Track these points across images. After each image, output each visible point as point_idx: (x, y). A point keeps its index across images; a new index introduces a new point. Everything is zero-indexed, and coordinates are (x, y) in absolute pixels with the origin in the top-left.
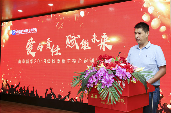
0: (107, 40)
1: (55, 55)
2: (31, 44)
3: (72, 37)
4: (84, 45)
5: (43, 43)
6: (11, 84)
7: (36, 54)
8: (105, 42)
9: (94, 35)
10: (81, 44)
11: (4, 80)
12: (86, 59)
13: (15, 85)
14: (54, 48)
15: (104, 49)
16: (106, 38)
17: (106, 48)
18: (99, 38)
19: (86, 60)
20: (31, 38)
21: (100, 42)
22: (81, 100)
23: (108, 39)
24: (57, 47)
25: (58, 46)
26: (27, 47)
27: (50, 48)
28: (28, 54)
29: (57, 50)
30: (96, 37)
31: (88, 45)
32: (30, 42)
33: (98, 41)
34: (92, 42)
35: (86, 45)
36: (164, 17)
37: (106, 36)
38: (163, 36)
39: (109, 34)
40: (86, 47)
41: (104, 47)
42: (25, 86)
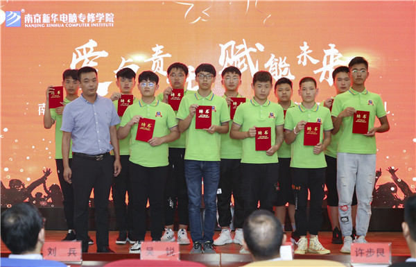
0: (338, 60)
2: (90, 59)
3: (240, 47)
4: (276, 68)
5: (140, 58)
6: (9, 177)
7: (110, 87)
8: (332, 64)
9: (305, 47)
10: (266, 66)
13: (29, 179)
16: (335, 56)
18: (317, 54)
20: (91, 41)
21: (320, 65)
23: (340, 59)
26: (73, 66)
27: (165, 73)
30: (310, 51)
31: (286, 70)
32: (85, 52)
33: (315, 62)
34: (299, 62)
35: (281, 70)
37: (337, 51)
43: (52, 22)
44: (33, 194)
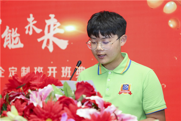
4: (10, 38)
8: (52, 32)
10: (3, 36)
12: (13, 68)
15: (51, 49)
16: (54, 25)
17: (55, 45)
18: (41, 24)
19: (13, 71)
21: (42, 34)
23: (59, 27)
30: (35, 22)
31: (17, 39)
33: (38, 31)
34: (27, 32)
35: (13, 39)
37: (56, 20)
38: (170, 21)
39: (61, 17)
40: (14, 44)
41: (51, 43)
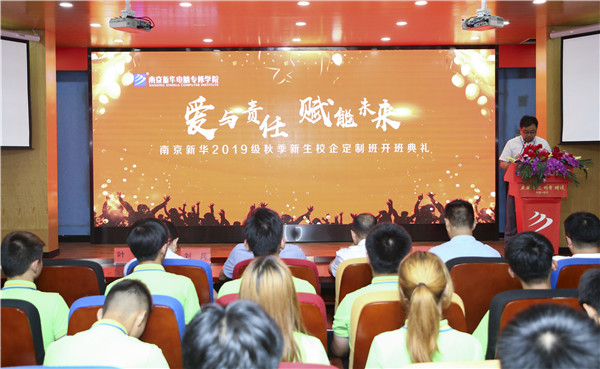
0: (389, 112)
1: (272, 136)
2: (200, 111)
3: (315, 102)
4: (343, 118)
5: (239, 110)
6: (137, 203)
7: (216, 134)
8: (386, 115)
9: (365, 102)
10: (335, 116)
11: (111, 196)
12: (346, 145)
14: (269, 121)
15: (384, 128)
16: (388, 109)
17: (388, 125)
18: (374, 106)
19: (347, 148)
20: (201, 97)
21: (376, 116)
22: (336, 219)
23: (392, 111)
24: (277, 120)
25: (278, 118)
26: (187, 117)
27: (258, 122)
28: (190, 132)
29: (276, 127)
30: (369, 105)
31: (351, 119)
32: (196, 105)
33: (372, 113)
34: (361, 113)
35: (346, 119)
36: (484, 82)
37: (388, 105)
39: (393, 101)
40: (348, 124)
41: (384, 124)
42: (185, 205)
43: (170, 83)
44: (156, 216)
